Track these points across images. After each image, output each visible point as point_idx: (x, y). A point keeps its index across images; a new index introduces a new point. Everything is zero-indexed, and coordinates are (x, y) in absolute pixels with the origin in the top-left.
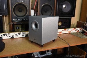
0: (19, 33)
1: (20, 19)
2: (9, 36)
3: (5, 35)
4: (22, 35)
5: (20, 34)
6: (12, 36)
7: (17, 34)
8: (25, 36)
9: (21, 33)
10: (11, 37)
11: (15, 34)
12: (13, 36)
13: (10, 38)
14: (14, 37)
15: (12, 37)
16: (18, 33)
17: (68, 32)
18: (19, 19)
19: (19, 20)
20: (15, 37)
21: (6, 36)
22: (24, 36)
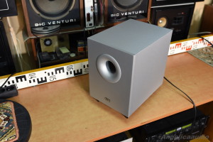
0: (59, 69)
1: (54, 23)
2: (32, 81)
3: (23, 79)
4: (67, 74)
5: (62, 71)
6: (42, 79)
7: (52, 73)
8: (75, 74)
9: (63, 69)
10: (39, 82)
11: (49, 74)
12: (44, 79)
13: (36, 83)
14: (46, 81)
15: (40, 80)
16: (56, 70)
17: (184, 51)
18: (52, 21)
19: (52, 25)
20: (48, 81)
21: (26, 80)
22: (73, 75)
